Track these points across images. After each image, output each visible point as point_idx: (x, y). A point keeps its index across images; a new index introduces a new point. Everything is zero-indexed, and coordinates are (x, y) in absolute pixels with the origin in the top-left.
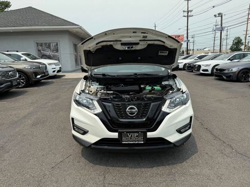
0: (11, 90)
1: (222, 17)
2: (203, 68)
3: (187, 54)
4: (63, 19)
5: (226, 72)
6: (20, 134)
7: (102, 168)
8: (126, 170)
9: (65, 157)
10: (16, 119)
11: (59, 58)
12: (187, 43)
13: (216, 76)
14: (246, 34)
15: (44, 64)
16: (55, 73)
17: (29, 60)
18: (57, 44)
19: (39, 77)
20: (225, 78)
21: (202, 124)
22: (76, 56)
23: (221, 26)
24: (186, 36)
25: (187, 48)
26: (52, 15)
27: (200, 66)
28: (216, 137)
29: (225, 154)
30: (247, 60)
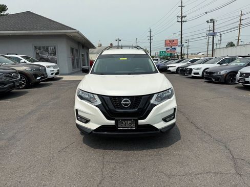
0: (13, 91)
1: (214, 23)
2: (194, 71)
3: (181, 58)
4: (61, 24)
5: (215, 74)
6: (27, 127)
7: (101, 151)
8: (121, 152)
9: (70, 143)
10: (22, 115)
11: (56, 61)
12: (181, 48)
13: (206, 78)
14: (239, 40)
15: (43, 67)
16: (54, 75)
17: (28, 62)
18: (55, 48)
19: (38, 78)
20: (214, 80)
21: (188, 119)
22: (73, 59)
23: (213, 31)
24: (180, 40)
25: (181, 52)
26: (50, 20)
27: (191, 70)
28: (198, 129)
29: (204, 141)
30: (234, 64)
